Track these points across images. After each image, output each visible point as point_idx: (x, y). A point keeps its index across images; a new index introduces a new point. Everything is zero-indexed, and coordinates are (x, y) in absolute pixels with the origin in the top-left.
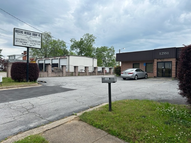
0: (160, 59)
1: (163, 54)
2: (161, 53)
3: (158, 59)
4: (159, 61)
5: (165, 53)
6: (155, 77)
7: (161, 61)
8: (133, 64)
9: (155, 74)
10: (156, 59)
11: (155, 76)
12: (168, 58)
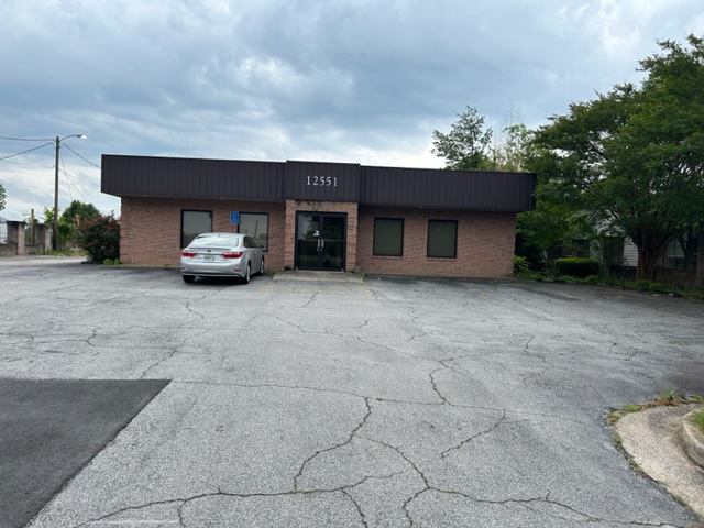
0: (308, 201)
1: (319, 182)
2: (312, 180)
3: (299, 201)
4: (304, 207)
5: (325, 179)
6: (287, 269)
7: (310, 209)
8: (182, 211)
9: (290, 258)
10: (291, 199)
11: (287, 264)
12: (334, 201)
